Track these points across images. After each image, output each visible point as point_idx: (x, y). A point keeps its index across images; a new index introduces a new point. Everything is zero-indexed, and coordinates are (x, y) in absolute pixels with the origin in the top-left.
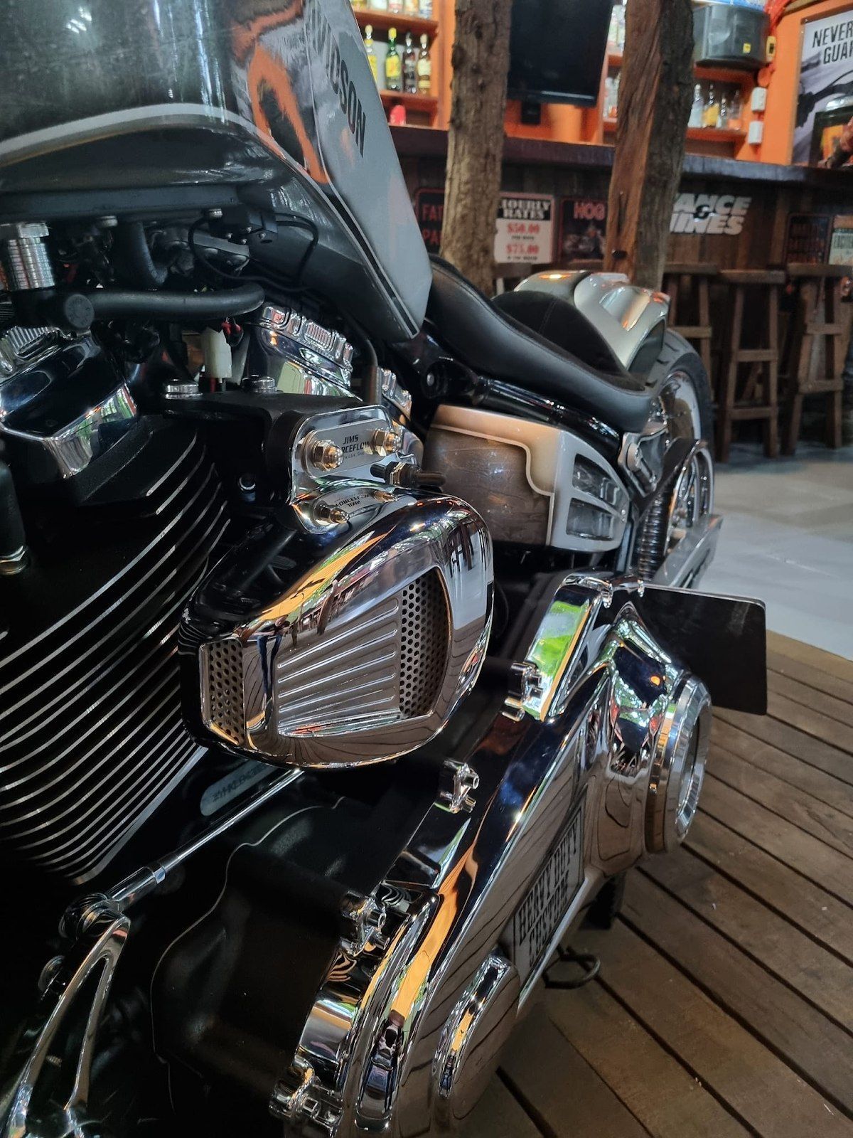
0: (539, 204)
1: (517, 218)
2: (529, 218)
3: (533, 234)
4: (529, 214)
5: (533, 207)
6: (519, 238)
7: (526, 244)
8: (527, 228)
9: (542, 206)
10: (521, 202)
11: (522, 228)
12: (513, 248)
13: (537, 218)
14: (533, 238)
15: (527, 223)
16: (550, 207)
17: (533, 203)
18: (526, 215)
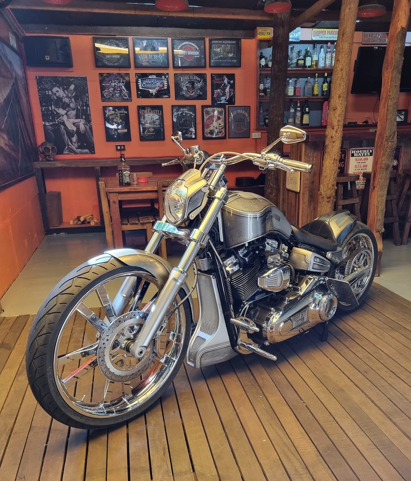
0: (368, 150)
1: (359, 156)
2: (364, 156)
3: (365, 161)
4: (364, 154)
5: (366, 152)
6: (360, 163)
7: (362, 164)
8: (363, 159)
9: (369, 151)
10: (361, 151)
11: (361, 159)
12: (357, 166)
13: (367, 155)
14: (365, 162)
15: (363, 158)
16: (372, 151)
17: (366, 151)
18: (363, 155)
